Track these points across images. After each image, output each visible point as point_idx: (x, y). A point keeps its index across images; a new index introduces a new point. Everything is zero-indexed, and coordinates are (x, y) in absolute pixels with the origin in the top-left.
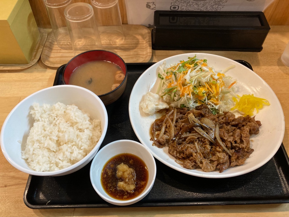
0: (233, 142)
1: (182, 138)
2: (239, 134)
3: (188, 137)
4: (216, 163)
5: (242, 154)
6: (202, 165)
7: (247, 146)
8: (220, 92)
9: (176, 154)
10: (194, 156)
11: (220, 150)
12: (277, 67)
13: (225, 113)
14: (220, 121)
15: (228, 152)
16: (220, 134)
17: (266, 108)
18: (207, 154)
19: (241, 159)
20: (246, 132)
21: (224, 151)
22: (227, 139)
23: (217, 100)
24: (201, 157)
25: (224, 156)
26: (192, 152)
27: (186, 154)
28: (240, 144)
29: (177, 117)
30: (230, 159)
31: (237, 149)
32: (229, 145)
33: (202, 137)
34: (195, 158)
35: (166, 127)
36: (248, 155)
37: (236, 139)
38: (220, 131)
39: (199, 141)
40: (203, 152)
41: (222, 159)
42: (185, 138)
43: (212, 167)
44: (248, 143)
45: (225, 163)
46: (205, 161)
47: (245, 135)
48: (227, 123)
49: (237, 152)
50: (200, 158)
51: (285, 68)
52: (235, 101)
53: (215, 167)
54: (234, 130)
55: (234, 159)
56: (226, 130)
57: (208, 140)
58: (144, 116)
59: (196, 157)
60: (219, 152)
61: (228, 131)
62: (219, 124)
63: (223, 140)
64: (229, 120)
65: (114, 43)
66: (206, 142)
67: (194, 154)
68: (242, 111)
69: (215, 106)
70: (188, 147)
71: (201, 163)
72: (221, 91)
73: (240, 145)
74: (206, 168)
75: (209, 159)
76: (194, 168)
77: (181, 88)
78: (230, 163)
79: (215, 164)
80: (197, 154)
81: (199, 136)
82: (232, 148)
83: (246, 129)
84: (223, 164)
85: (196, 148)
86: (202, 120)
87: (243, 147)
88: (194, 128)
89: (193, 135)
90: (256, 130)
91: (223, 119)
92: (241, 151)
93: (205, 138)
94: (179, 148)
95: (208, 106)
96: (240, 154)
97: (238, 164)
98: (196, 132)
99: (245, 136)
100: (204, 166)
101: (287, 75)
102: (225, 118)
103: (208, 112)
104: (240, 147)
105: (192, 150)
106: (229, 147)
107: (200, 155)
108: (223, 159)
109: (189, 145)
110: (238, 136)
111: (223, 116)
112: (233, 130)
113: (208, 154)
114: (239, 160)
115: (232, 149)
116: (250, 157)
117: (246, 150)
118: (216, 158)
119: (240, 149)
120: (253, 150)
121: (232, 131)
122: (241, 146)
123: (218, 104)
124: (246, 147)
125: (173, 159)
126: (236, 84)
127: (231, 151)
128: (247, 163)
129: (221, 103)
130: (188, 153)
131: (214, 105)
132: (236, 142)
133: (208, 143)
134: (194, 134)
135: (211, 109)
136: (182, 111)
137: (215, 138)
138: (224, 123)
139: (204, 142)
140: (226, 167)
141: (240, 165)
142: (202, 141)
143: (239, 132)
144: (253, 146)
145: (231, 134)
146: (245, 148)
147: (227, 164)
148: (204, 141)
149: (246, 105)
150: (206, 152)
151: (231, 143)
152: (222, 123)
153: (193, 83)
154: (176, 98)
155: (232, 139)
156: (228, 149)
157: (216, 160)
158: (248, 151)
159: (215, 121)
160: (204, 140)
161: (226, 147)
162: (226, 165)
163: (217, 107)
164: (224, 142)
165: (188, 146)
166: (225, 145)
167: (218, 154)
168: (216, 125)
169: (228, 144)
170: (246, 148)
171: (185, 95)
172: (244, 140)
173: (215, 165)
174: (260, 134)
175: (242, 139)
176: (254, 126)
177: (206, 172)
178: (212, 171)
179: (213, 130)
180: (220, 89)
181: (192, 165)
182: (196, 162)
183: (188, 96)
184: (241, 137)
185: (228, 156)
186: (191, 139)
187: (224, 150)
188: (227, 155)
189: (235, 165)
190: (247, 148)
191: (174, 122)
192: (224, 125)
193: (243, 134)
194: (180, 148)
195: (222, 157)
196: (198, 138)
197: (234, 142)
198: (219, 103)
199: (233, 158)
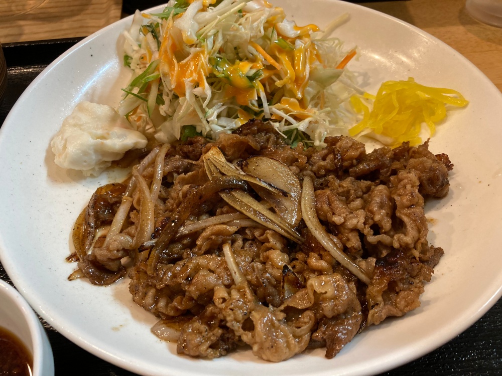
0: (367, 230)
1: (184, 237)
2: (385, 199)
3: (204, 229)
4: (307, 319)
5: (405, 269)
6: (250, 334)
7: (419, 239)
8: (307, 76)
9: (156, 302)
10: (217, 301)
11: (323, 264)
12: (461, 29)
13: (332, 142)
14: (315, 168)
15: (353, 267)
16: (319, 206)
17: (456, 117)
18: (275, 287)
19: (404, 290)
20: (409, 187)
21: (336, 266)
22: (342, 220)
23: (302, 103)
24: (245, 303)
25: (338, 286)
26: (210, 287)
27: (191, 299)
28: (392, 233)
29: (168, 168)
30: (365, 294)
31: (385, 253)
32: (354, 242)
33: (254, 224)
34: (221, 310)
35: (132, 208)
36: (425, 270)
37: (377, 218)
38: (316, 196)
39: (245, 240)
40: (254, 281)
41: (330, 299)
42: (195, 235)
43: (295, 337)
44: (422, 225)
45: (346, 313)
46: (263, 318)
47: (405, 200)
48: (342, 172)
49: (386, 263)
50: (240, 308)
51: (481, 28)
52: (359, 111)
53: (306, 337)
54: (364, 190)
55: (378, 292)
56: (339, 194)
57: (276, 233)
58: (64, 181)
59: (223, 305)
60: (320, 272)
61: (347, 198)
62: (311, 177)
63: (331, 228)
64: (346, 160)
65: (20, 8)
66: (267, 241)
67: (221, 293)
68: (384, 134)
69: (295, 124)
70: (197, 269)
71: (248, 325)
72: (311, 73)
73: (392, 237)
74: (268, 344)
75: (282, 307)
76: (223, 353)
77: (171, 64)
78: (365, 312)
79: (305, 323)
80: (229, 294)
81: (245, 223)
82: (367, 250)
83: (407, 178)
84: (338, 318)
85: (227, 269)
86: (252, 167)
87: (407, 245)
88: (223, 196)
89: (222, 221)
90: (440, 183)
91: (324, 159)
92: (401, 258)
93: (265, 229)
94: (165, 274)
95: (272, 123)
96: (397, 274)
97: (394, 311)
98: (233, 210)
99: (408, 203)
100: (258, 339)
101: (489, 43)
102: (331, 156)
103: (276, 143)
104: (396, 245)
105: (212, 279)
106: (354, 251)
107: (243, 295)
108: (335, 298)
109: (202, 261)
110: (381, 206)
111: (325, 151)
112: (364, 193)
113: (278, 284)
114: (397, 293)
115: (365, 257)
116: (435, 278)
117: (417, 254)
118: (309, 298)
119: (393, 251)
120: (439, 252)
121: (360, 193)
122: (399, 240)
123: (307, 117)
124: (416, 242)
125: (146, 321)
126: (357, 60)
127: (363, 264)
128: (428, 303)
129: (315, 113)
130: (197, 289)
131: (291, 120)
132: (377, 229)
133: (279, 245)
134: (225, 218)
135: (285, 133)
136: (187, 148)
137: (302, 226)
138: (328, 172)
139: (262, 243)
140: (349, 333)
141: (403, 315)
142: (254, 239)
143: (385, 191)
144: (437, 237)
145: (358, 203)
146: (413, 246)
147: (352, 318)
148: (262, 237)
149: (394, 113)
150: (268, 279)
151: (362, 236)
152: (323, 172)
153: (210, 42)
154: (163, 109)
155: (362, 220)
156: (354, 259)
157: (308, 305)
158: (425, 257)
159: (297, 166)
160: (262, 235)
161: (345, 250)
162: (350, 324)
163: (302, 126)
164: (336, 235)
165: (198, 265)
166: (340, 245)
167: (314, 282)
168: (301, 181)
169: (348, 240)
170: (415, 248)
171: (187, 87)
172: (405, 219)
173: (305, 328)
174: (452, 198)
175: (398, 214)
176: (431, 169)
177: (269, 361)
178: (296, 355)
179: (293, 194)
180: (308, 67)
181: (209, 339)
182: (228, 325)
183: (198, 91)
184: (394, 208)
185: (353, 285)
186: (213, 237)
187: (338, 263)
188: (348, 281)
189: (384, 317)
190: (419, 246)
191: (157, 187)
192: (331, 177)
193: (400, 195)
194: (167, 276)
195: (330, 291)
196: (241, 231)
197: (371, 227)
198: (309, 114)
199: (375, 290)
